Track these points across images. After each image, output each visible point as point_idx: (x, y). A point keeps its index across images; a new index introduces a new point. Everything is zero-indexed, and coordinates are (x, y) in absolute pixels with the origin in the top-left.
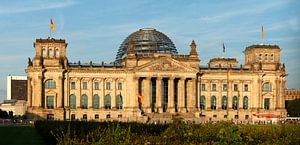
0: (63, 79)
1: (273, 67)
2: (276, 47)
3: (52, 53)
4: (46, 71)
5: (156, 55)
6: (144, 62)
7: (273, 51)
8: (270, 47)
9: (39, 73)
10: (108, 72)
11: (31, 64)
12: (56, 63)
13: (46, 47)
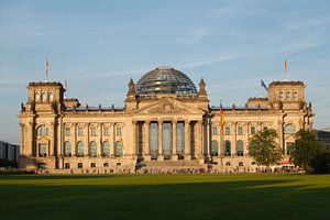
0: (56, 125)
1: (296, 106)
2: (300, 83)
3: (45, 97)
4: (37, 116)
5: (159, 96)
6: (146, 104)
7: (296, 88)
8: (292, 83)
9: (30, 119)
10: (105, 116)
11: (24, 109)
12: (49, 107)
13: (38, 91)
